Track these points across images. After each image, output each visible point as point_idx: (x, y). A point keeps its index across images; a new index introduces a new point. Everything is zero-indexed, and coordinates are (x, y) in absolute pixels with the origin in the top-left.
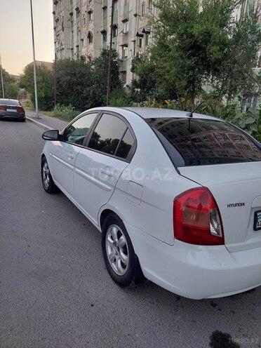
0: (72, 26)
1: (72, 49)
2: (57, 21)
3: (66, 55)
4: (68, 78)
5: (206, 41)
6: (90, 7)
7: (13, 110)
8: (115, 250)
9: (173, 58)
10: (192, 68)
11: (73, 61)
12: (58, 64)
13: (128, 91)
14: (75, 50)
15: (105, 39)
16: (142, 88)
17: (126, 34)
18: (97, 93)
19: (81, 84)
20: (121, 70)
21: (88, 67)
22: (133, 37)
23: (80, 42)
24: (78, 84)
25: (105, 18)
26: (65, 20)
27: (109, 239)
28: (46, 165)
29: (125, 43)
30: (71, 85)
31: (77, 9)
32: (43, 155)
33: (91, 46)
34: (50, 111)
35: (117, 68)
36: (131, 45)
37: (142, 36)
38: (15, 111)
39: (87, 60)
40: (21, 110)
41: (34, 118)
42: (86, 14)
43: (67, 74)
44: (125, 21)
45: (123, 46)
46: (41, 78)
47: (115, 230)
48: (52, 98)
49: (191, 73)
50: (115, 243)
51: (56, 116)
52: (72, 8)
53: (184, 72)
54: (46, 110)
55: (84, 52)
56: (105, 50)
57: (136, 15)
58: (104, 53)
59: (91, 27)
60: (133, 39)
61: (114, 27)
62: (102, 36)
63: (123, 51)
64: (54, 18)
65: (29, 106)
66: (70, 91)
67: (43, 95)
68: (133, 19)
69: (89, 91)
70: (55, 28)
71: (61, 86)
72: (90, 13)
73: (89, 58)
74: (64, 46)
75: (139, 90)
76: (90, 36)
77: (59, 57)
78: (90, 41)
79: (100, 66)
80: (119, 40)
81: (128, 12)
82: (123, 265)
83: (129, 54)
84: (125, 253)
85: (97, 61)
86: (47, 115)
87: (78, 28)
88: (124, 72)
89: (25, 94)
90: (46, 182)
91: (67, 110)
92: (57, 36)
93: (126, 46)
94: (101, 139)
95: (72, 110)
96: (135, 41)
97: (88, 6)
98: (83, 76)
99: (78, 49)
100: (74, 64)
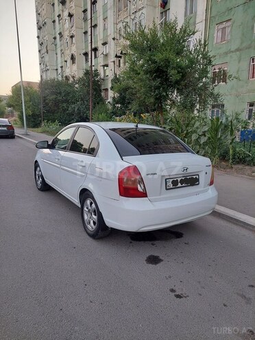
0: (56, 49)
1: (57, 70)
2: (41, 44)
3: (51, 75)
4: (54, 96)
5: (167, 66)
6: (72, 32)
7: (3, 128)
8: (89, 215)
9: (141, 80)
10: (158, 88)
11: (58, 81)
12: (43, 84)
13: (110, 107)
14: (60, 70)
15: (87, 60)
16: (122, 103)
17: (106, 55)
18: (82, 109)
19: (67, 101)
20: (103, 87)
21: (72, 86)
22: (112, 58)
23: (64, 63)
24: (63, 102)
25: (86, 41)
26: (49, 43)
27: (85, 209)
28: (38, 169)
29: (106, 63)
30: (56, 103)
31: (60, 34)
32: (36, 161)
33: (75, 67)
34: (38, 127)
35: (99, 86)
36: (111, 65)
37: (120, 57)
38: (5, 129)
39: (71, 79)
40: (10, 127)
41: (23, 134)
42: (68, 38)
43: (53, 93)
44: (104, 44)
45: (104, 66)
46: (28, 98)
47: (88, 202)
48: (39, 116)
49: (157, 92)
50: (89, 211)
51: (44, 132)
52: (55, 33)
53: (151, 91)
54: (34, 127)
55: (68, 72)
56: (87, 71)
57: (114, 39)
58: (87, 73)
59: (74, 50)
60: (112, 60)
61: (95, 50)
62: (84, 57)
63: (105, 71)
64: (39, 42)
65: (16, 124)
66: (56, 108)
67: (31, 113)
68: (112, 43)
69: (74, 107)
70: (39, 51)
71: (47, 104)
72: (72, 37)
73: (73, 77)
74: (48, 67)
75: (120, 105)
76: (73, 58)
77: (44, 77)
78: (73, 63)
79: (84, 85)
80: (101, 61)
81: (107, 36)
82: (94, 223)
83: (110, 73)
84: (95, 215)
85: (80, 80)
86: (35, 131)
87: (62, 50)
88: (106, 90)
89: (12, 112)
90: (39, 182)
91: (53, 126)
92: (42, 58)
93: (107, 66)
94: (84, 147)
95: (58, 126)
96: (114, 62)
97: (70, 31)
98: (68, 94)
99: (62, 70)
100: (59, 84)
